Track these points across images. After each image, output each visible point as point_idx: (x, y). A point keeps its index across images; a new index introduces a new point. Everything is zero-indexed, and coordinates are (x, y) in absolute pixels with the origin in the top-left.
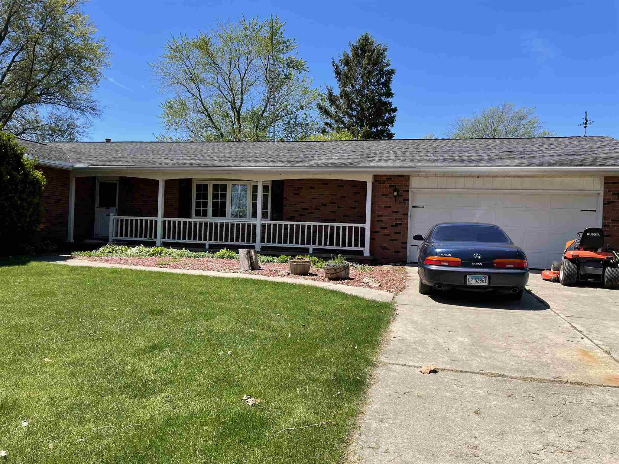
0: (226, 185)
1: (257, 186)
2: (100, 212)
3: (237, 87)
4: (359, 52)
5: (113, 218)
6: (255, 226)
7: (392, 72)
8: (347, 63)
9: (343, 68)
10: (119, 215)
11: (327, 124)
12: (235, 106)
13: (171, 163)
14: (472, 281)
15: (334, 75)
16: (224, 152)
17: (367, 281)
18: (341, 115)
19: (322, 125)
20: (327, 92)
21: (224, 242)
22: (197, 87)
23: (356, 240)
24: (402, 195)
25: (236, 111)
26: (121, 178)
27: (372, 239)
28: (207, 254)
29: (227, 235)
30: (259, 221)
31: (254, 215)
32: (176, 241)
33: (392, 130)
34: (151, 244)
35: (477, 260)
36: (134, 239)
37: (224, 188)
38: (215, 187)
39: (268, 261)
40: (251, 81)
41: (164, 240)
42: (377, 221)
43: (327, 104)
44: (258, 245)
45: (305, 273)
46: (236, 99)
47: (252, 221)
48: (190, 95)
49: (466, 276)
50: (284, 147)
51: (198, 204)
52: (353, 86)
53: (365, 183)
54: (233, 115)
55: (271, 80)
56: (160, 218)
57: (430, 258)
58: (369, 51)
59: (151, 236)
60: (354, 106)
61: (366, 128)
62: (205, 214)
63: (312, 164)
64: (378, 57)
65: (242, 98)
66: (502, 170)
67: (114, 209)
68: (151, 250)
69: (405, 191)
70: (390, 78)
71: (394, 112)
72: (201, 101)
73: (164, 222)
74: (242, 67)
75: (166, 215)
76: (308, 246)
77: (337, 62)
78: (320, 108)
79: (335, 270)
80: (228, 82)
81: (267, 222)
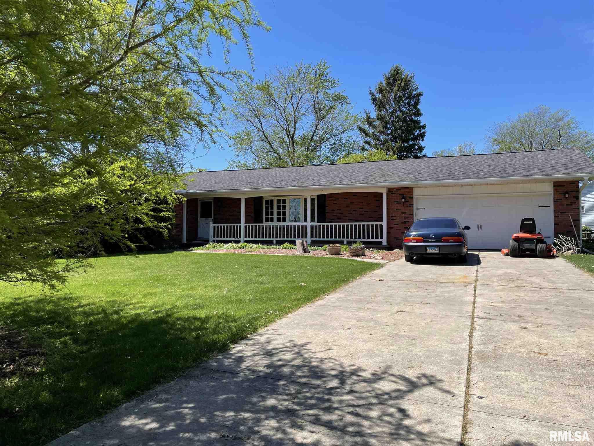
0: (285, 200)
1: (307, 199)
2: (201, 222)
3: (291, 118)
4: (391, 81)
5: (211, 225)
6: (306, 227)
7: (420, 94)
8: (381, 91)
9: (378, 96)
10: (214, 223)
11: (366, 142)
12: (289, 133)
13: (249, 187)
14: (430, 251)
15: (371, 102)
16: (284, 176)
17: (375, 256)
18: (378, 134)
19: (362, 143)
20: (365, 116)
21: (286, 239)
22: (260, 121)
23: (377, 234)
24: (408, 201)
25: (291, 137)
26: (215, 198)
27: (388, 233)
28: (275, 247)
29: (287, 235)
30: (309, 224)
31: (306, 220)
32: (254, 239)
33: (422, 143)
34: (238, 242)
35: (432, 238)
36: (226, 239)
37: (284, 201)
38: (279, 201)
39: (315, 250)
40: (302, 112)
41: (246, 239)
42: (392, 220)
43: (365, 126)
44: (309, 239)
45: (337, 253)
46: (290, 127)
47: (304, 224)
48: (254, 128)
49: (426, 248)
50: (327, 169)
51: (267, 214)
52: (387, 110)
53: (381, 194)
54: (288, 141)
55: (318, 110)
56: (243, 224)
57: (406, 238)
58: (399, 80)
59: (237, 237)
60: (389, 126)
61: (399, 143)
62: (272, 220)
63: (344, 182)
64: (406, 85)
65: (295, 126)
66: (473, 181)
67: (210, 219)
68: (239, 245)
69: (410, 198)
70: (418, 100)
71: (423, 128)
72: (263, 132)
73: (246, 226)
74: (295, 101)
75: (246, 222)
76: (343, 239)
77: (373, 91)
78: (360, 129)
79: (355, 250)
80: (283, 115)
81: (315, 224)
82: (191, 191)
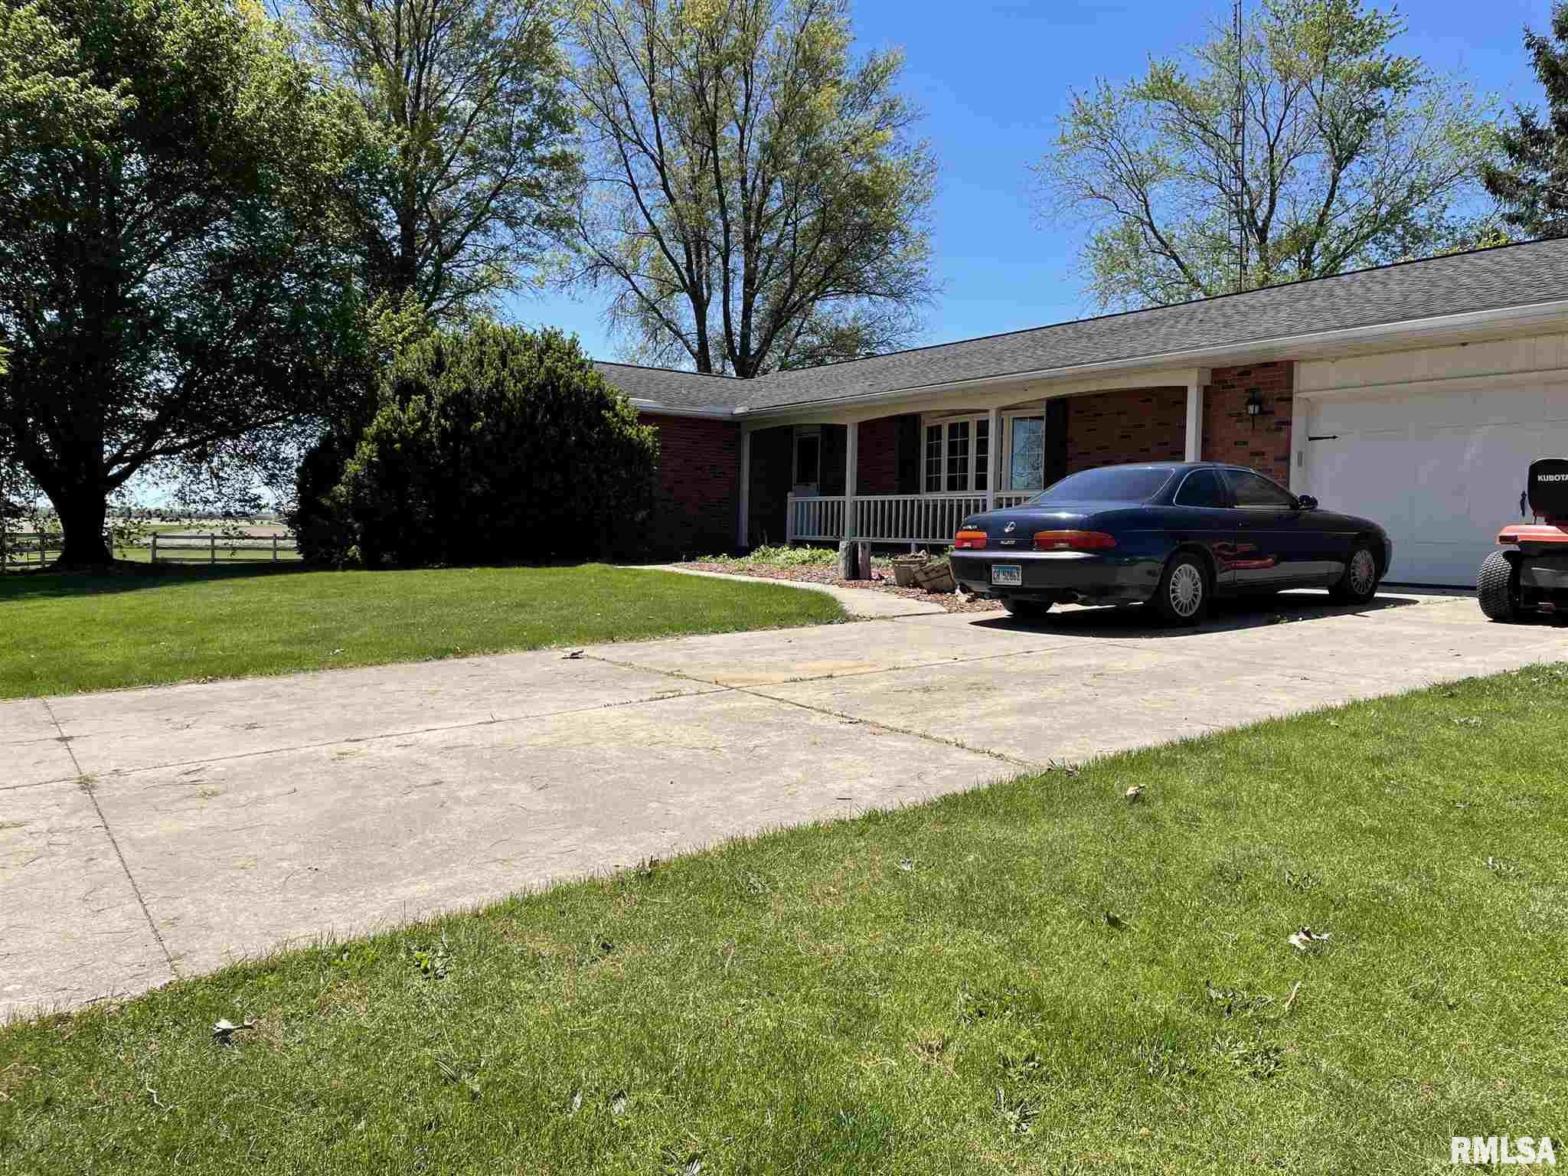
0: (968, 423)
5: (790, 501)
24: (1273, 412)
30: (990, 494)
32: (870, 540)
35: (1009, 536)
36: (816, 538)
37: (965, 428)
38: (953, 428)
49: (989, 569)
51: (930, 467)
53: (1184, 390)
56: (850, 498)
59: (838, 533)
62: (938, 486)
67: (813, 485)
69: (1281, 400)
73: (857, 502)
79: (926, 573)
82: (739, 410)
